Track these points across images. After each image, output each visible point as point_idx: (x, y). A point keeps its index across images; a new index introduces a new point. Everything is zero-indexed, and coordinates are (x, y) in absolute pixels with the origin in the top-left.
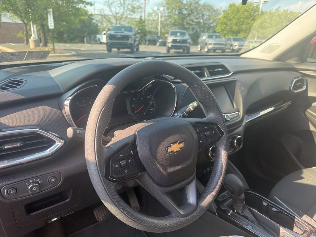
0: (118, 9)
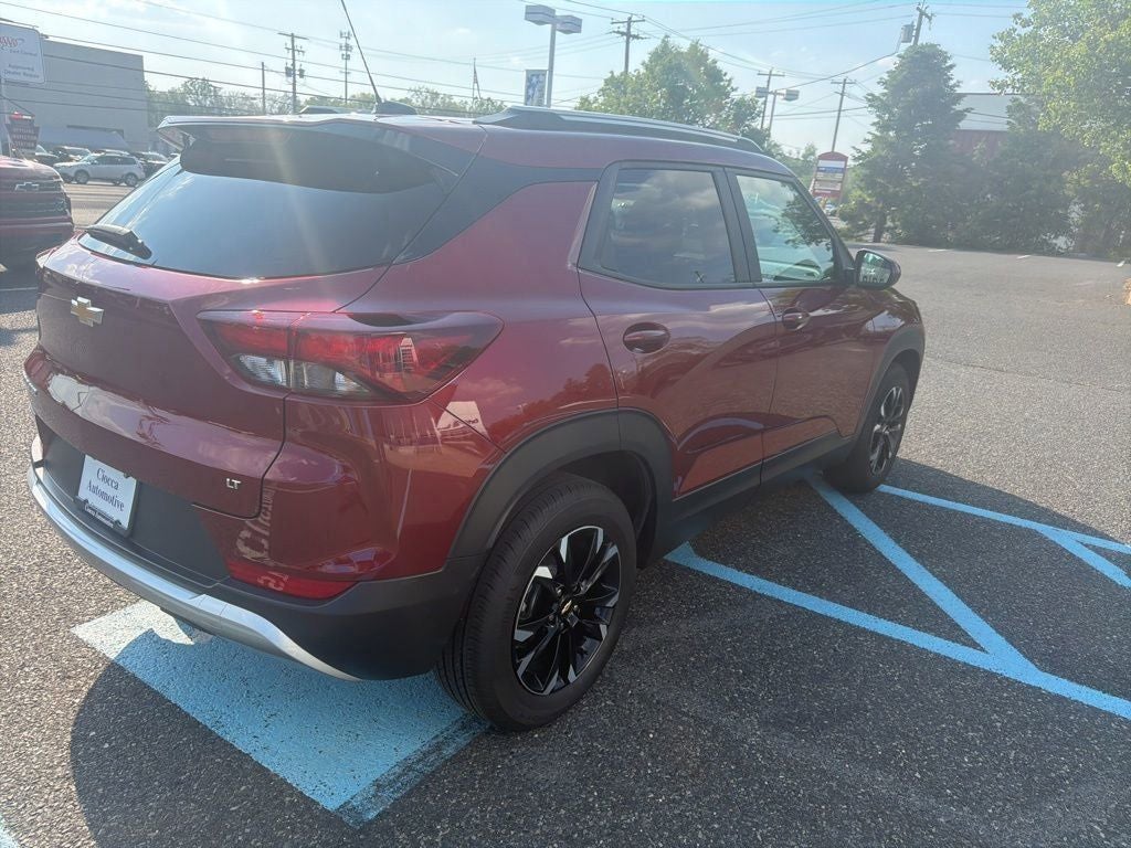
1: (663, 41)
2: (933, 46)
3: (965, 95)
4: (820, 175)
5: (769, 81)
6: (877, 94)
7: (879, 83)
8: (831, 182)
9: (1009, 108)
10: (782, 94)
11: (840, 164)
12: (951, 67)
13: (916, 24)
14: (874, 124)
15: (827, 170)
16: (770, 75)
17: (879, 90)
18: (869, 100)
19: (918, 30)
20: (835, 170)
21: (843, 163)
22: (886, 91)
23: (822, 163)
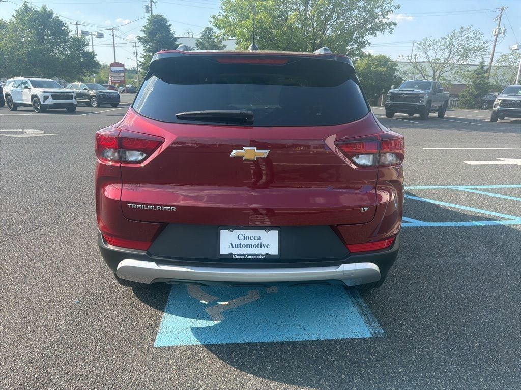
0: (440, 53)
1: (25, 4)
2: (161, 16)
3: (178, 38)
4: (113, 74)
5: (77, 28)
6: (141, 36)
7: (141, 31)
8: (119, 76)
9: (196, 43)
10: (95, 35)
11: (122, 68)
12: (170, 25)
13: (150, 5)
14: (144, 50)
15: (115, 71)
16: (77, 24)
17: (142, 35)
18: (138, 39)
19: (151, 8)
20: (120, 71)
21: (123, 68)
22: (145, 35)
23: (112, 68)
